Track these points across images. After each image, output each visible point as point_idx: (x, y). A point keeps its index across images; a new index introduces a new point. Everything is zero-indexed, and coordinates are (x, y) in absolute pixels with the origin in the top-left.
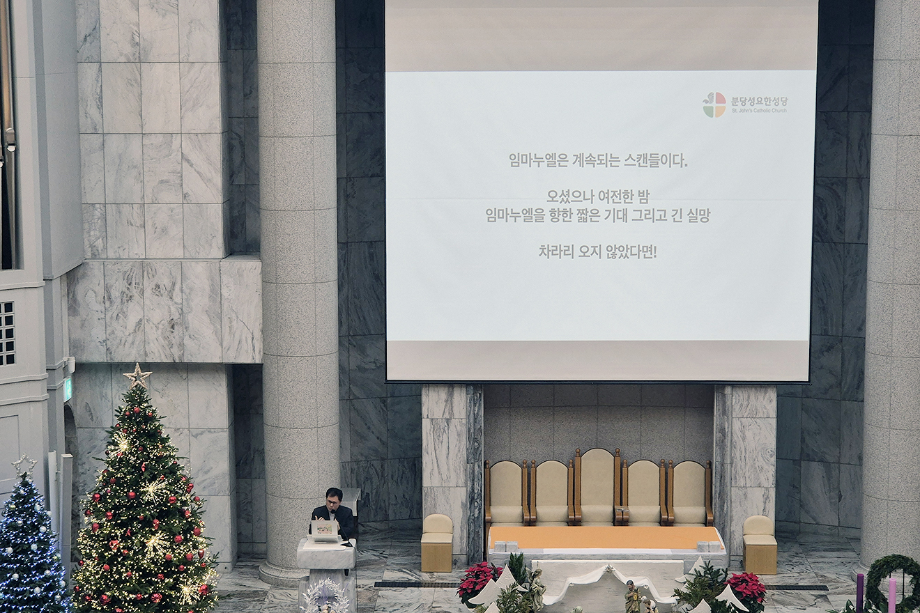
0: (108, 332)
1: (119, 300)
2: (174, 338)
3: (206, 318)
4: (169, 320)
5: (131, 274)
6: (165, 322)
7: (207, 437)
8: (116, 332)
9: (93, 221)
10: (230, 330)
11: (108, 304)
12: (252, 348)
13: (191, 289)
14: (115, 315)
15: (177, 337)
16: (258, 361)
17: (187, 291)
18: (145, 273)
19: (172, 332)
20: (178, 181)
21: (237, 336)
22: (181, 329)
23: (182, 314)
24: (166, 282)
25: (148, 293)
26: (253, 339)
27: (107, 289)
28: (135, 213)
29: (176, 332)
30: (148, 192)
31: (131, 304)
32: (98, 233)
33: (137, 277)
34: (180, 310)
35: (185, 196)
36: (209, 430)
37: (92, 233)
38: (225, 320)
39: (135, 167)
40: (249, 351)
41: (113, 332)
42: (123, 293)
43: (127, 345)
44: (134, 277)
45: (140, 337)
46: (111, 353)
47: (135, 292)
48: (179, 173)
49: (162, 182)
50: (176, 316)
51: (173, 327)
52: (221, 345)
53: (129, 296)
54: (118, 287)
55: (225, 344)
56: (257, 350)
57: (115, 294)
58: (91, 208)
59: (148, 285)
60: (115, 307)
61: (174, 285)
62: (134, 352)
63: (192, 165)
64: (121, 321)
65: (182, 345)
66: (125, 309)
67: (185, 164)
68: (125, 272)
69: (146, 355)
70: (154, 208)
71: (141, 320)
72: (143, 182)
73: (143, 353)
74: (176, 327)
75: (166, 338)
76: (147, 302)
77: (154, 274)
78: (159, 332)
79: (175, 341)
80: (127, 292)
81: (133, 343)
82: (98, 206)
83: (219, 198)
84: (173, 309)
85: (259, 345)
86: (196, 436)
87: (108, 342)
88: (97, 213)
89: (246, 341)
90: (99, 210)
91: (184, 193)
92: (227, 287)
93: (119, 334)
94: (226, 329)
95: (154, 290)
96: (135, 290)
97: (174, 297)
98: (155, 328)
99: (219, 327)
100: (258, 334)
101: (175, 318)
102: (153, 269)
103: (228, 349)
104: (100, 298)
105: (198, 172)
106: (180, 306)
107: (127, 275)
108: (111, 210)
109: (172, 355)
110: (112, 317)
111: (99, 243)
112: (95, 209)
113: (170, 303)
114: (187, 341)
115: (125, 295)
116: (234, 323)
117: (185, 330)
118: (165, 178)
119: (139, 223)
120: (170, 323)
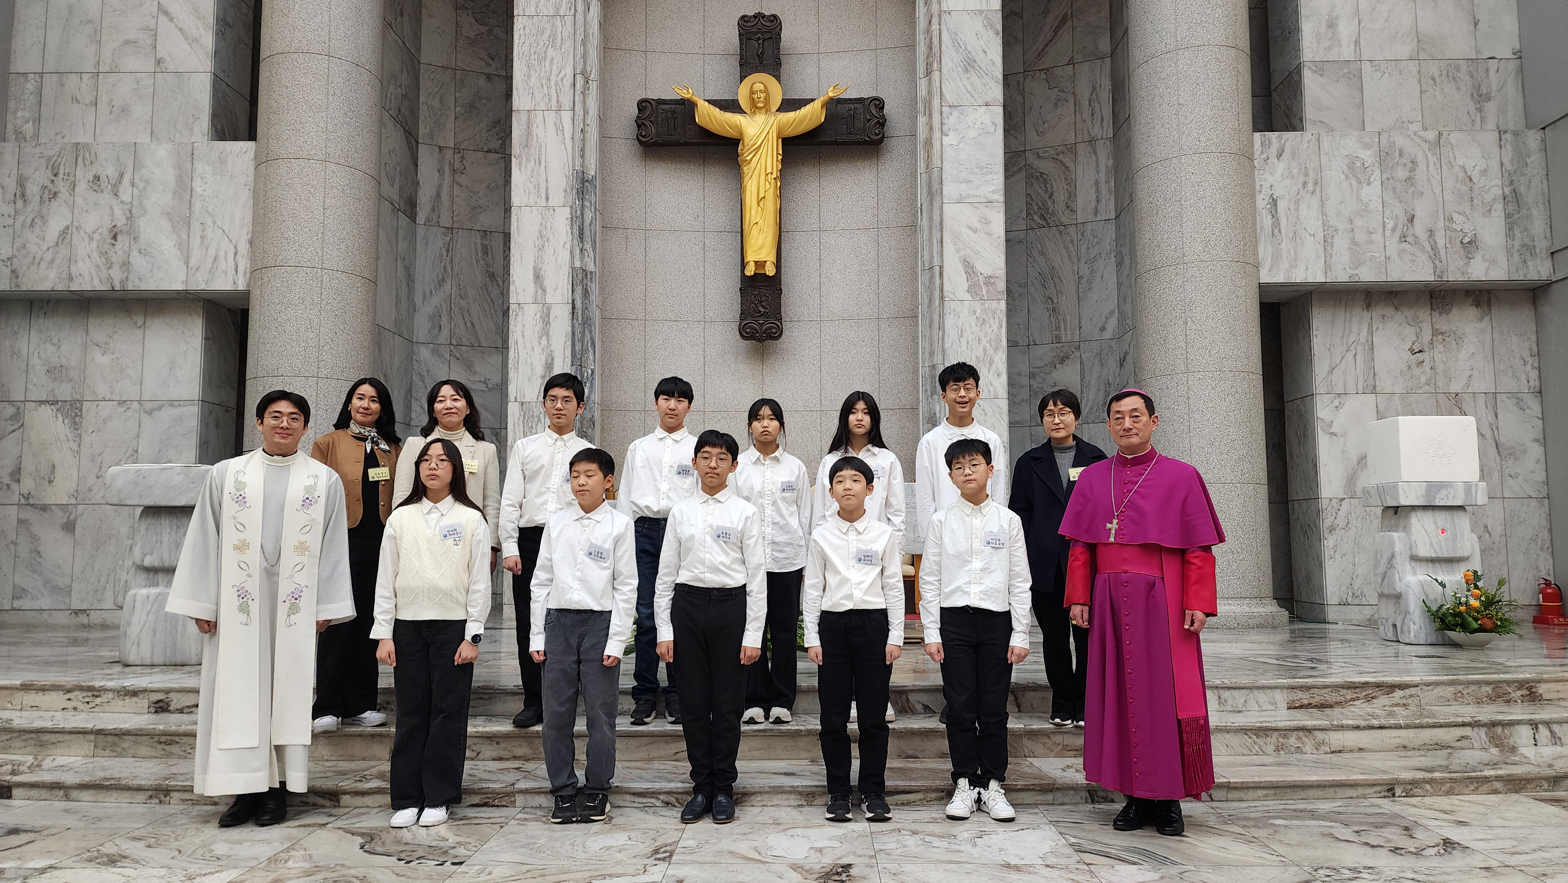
0: (16, 245)
1: (37, 198)
2: (116, 253)
3: (166, 225)
4: (110, 227)
5: (59, 160)
6: (105, 232)
7: (167, 414)
8: (28, 246)
9: (22, 97)
10: (202, 242)
11: (20, 204)
12: (234, 268)
13: (147, 182)
14: (29, 221)
15: (120, 253)
16: (241, 286)
17: (141, 185)
18: (80, 159)
19: (113, 245)
20: (150, 41)
21: (212, 252)
22: (127, 242)
23: (130, 218)
24: (109, 171)
25: (82, 187)
26: (236, 253)
27: (21, 182)
28: (83, 86)
29: (119, 245)
30: (106, 55)
31: (54, 204)
32: (27, 114)
33: (67, 164)
34: (128, 212)
35: (159, 62)
36: (172, 403)
37: (20, 114)
38: (196, 227)
39: (91, 22)
40: (229, 272)
41: (24, 246)
42: (44, 188)
43: (44, 265)
44: (62, 164)
45: (64, 252)
46: (17, 277)
47: (62, 186)
48: (152, 30)
49: (127, 42)
50: (121, 221)
51: (115, 238)
52: (187, 263)
53: (52, 192)
54: (38, 178)
55: (193, 262)
56: (241, 269)
57: (33, 189)
58: (22, 79)
59: (83, 176)
60: (30, 209)
61: (122, 176)
62: (53, 275)
63: (171, 19)
64: (37, 229)
65: (126, 265)
66: (45, 211)
67: (162, 19)
68: (50, 158)
69: (71, 279)
70: (112, 78)
71: (67, 228)
72: (99, 42)
73: (67, 277)
74: (119, 237)
75: (103, 254)
76: (79, 201)
77: (93, 159)
78: (94, 245)
79: (117, 256)
80: (50, 186)
81: (52, 261)
82: (32, 76)
83: (207, 65)
84: (117, 211)
85: (244, 264)
86: (150, 413)
87: (14, 259)
88: (30, 86)
89: (226, 256)
90: (33, 81)
91: (158, 57)
92: (202, 178)
93: (33, 248)
94: (196, 240)
95: (91, 184)
96: (62, 184)
97: (120, 194)
98: (87, 239)
99: (185, 237)
100: (244, 247)
101: (119, 224)
102: (93, 153)
103: (197, 269)
104: (10, 196)
105: (180, 30)
106: (128, 207)
107: (52, 162)
108: (50, 82)
109: (110, 279)
110: (23, 225)
111: (29, 128)
112: (27, 80)
113: (114, 202)
114: (136, 259)
115: (47, 192)
116: (209, 232)
117: (133, 242)
118: (131, 37)
119: (88, 98)
120: (111, 231)
